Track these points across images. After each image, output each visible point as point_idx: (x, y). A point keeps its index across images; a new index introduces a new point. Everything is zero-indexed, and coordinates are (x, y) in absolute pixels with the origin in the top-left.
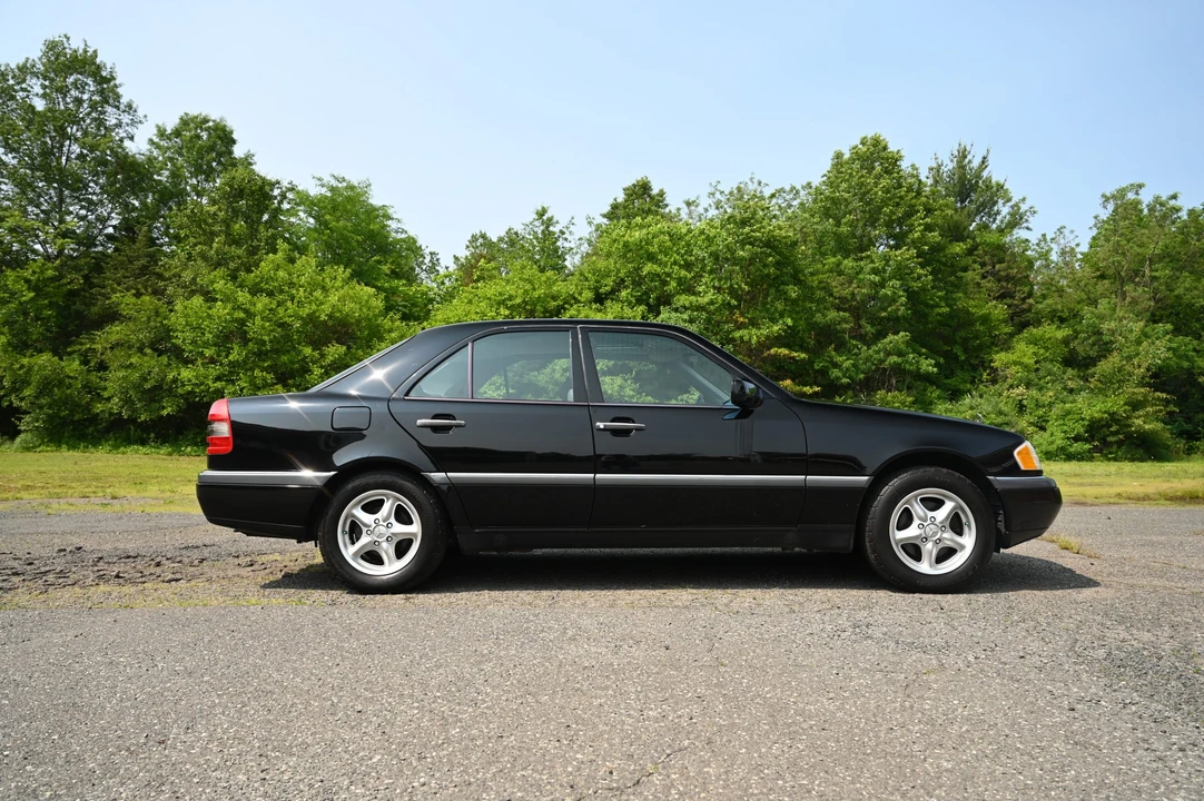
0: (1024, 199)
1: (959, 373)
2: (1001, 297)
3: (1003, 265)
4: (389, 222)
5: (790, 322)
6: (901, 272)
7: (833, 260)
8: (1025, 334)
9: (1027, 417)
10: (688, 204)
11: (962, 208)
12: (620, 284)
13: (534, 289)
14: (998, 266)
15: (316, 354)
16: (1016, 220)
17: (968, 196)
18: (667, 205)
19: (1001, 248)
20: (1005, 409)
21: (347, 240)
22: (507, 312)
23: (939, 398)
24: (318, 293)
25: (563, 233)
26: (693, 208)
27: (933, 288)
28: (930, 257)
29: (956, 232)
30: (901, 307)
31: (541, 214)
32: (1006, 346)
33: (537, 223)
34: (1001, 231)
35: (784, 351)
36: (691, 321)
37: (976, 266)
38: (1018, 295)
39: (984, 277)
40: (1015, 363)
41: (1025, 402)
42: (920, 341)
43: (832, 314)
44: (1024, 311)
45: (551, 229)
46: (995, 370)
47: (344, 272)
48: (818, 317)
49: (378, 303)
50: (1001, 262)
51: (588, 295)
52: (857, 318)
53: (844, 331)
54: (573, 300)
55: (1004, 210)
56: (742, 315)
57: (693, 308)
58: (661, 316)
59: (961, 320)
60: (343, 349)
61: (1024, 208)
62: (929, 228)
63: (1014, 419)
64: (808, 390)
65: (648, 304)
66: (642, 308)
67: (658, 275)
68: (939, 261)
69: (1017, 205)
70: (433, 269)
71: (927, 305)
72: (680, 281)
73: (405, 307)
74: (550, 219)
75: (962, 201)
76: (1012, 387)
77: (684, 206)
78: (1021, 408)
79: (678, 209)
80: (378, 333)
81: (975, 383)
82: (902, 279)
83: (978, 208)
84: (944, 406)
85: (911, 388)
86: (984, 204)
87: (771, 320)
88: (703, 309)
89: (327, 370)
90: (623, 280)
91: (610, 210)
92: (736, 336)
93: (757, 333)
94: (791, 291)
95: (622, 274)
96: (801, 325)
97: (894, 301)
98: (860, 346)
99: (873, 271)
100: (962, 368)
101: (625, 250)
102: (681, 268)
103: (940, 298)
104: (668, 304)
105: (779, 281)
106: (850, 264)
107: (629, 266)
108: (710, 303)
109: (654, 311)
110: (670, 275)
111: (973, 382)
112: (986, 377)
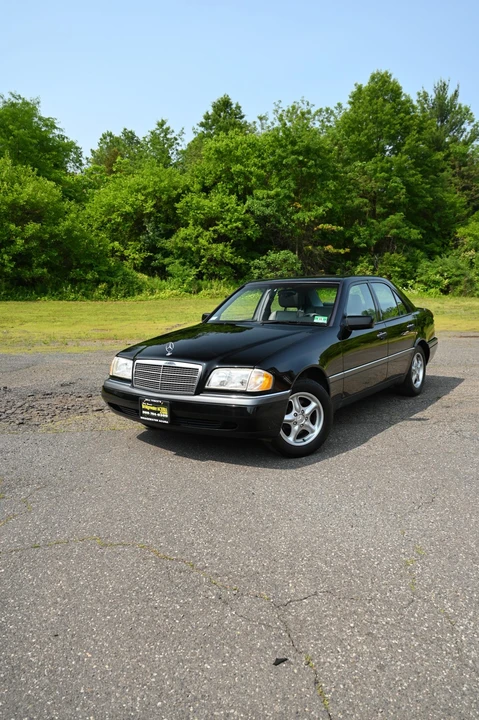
1: (435, 240)
2: (464, 189)
3: (467, 168)
4: (55, 131)
5: (330, 205)
6: (401, 171)
7: (360, 164)
8: (476, 215)
9: (475, 270)
10: (261, 119)
11: (441, 126)
12: (218, 179)
13: (161, 181)
14: (463, 168)
15: (19, 228)
16: (475, 134)
17: (446, 118)
18: (242, 117)
19: (465, 155)
20: (462, 265)
21: (25, 142)
22: (143, 198)
23: (422, 258)
24: (16, 186)
25: (176, 139)
26: (264, 121)
27: (422, 183)
28: (421, 161)
29: (437, 145)
30: (402, 195)
31: (161, 124)
32: (466, 224)
33: (158, 131)
34: (466, 143)
35: (327, 226)
36: (267, 206)
37: (449, 168)
38: (474, 188)
39: (454, 176)
40: (469, 235)
41: (474, 260)
42: (412, 219)
43: (358, 201)
44: (476, 199)
45: (168, 136)
46: (457, 239)
47: (33, 170)
48: (349, 203)
49: (58, 192)
50: (465, 165)
51: (197, 187)
52: (373, 201)
53: (365, 213)
54: (187, 189)
55: (468, 127)
56: (299, 201)
57: (269, 197)
58: (248, 203)
59: (439, 205)
60: (38, 226)
62: (418, 140)
63: (468, 272)
64: (342, 251)
65: (238, 195)
66: (234, 197)
67: (244, 173)
68: (427, 165)
71: (418, 196)
72: (259, 177)
73: (70, 192)
74: (168, 129)
75: (442, 121)
76: (466, 250)
77: (258, 122)
78: (471, 264)
79: (255, 122)
80: (61, 214)
81: (445, 247)
82: (401, 176)
83: (451, 126)
84: (425, 263)
85: (405, 251)
86: (455, 124)
87: (319, 205)
88: (273, 198)
89: (27, 241)
90: (220, 177)
91: (204, 121)
92: (295, 217)
93: (309, 214)
94: (332, 185)
95: (218, 173)
96: (338, 208)
97: (398, 192)
98: (374, 221)
99: (383, 170)
100: (437, 237)
101: (221, 155)
102: (258, 168)
103: (426, 190)
104: (251, 193)
105: (323, 177)
106: (370, 166)
107: (223, 166)
108: (277, 195)
109: (242, 199)
110: (251, 173)
111: (443, 246)
112: (451, 243)
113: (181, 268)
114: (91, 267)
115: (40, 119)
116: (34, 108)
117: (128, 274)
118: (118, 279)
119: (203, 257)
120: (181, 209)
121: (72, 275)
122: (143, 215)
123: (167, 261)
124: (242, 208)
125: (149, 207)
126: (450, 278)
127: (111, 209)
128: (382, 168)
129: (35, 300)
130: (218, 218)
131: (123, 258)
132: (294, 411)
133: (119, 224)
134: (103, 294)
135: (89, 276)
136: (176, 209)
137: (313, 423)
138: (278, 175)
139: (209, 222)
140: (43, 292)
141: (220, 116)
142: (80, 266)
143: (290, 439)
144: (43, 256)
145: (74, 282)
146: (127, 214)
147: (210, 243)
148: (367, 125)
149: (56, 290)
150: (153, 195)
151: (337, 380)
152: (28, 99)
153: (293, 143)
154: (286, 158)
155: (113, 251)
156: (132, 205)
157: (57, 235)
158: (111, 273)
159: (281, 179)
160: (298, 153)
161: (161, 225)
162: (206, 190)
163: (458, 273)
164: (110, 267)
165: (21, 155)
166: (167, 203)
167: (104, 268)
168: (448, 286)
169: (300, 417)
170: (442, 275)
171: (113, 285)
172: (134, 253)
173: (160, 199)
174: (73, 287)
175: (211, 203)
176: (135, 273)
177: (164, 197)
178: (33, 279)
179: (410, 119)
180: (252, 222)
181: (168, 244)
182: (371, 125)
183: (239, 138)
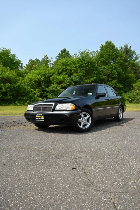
0: (138, 54)
2: (134, 73)
4: (15, 58)
5: (95, 78)
6: (116, 68)
7: (104, 66)
8: (138, 80)
9: (139, 96)
10: (75, 54)
11: (127, 56)
13: (46, 71)
14: (134, 67)
15: (4, 85)
16: (137, 58)
17: (128, 54)
18: (69, 54)
19: (134, 64)
20: (135, 94)
21: (6, 61)
22: (41, 76)
23: (123, 93)
24: (4, 73)
25: (50, 60)
27: (122, 71)
28: (121, 65)
29: (126, 61)
30: (116, 75)
31: (46, 56)
32: (135, 83)
33: (45, 58)
34: (134, 60)
36: (77, 78)
37: (130, 67)
38: (137, 73)
39: (131, 69)
40: (137, 86)
41: (138, 93)
42: (119, 82)
43: (104, 77)
44: (138, 76)
45: (48, 59)
46: (133, 87)
47: (9, 68)
48: (101, 77)
49: (16, 75)
50: (134, 66)
51: (56, 73)
52: (108, 77)
53: (106, 80)
54: (53, 74)
55: (134, 56)
56: (86, 77)
57: (77, 76)
59: (127, 78)
60: (9, 84)
61: (138, 56)
62: (120, 59)
63: (137, 96)
66: (67, 76)
67: (69, 69)
68: (123, 66)
69: (137, 56)
70: (22, 67)
71: (121, 75)
72: (74, 70)
73: (19, 75)
74: (48, 57)
75: (127, 55)
76: (136, 90)
77: (74, 56)
79: (73, 55)
80: (17, 81)
81: (130, 90)
82: (116, 70)
83: (130, 56)
84: (124, 94)
85: (118, 91)
86: (131, 55)
87: (92, 78)
88: (79, 76)
89: (6, 89)
90: (63, 70)
91: (58, 55)
92: (85, 81)
93: (89, 80)
94: (95, 72)
95: (63, 69)
96: (98, 79)
97: (115, 74)
98: (109, 82)
99: (110, 68)
100: (127, 87)
101: (63, 64)
102: (74, 68)
103: (123, 74)
104: (72, 75)
105: (93, 70)
106: (107, 67)
107: (64, 67)
108: (80, 75)
109: (69, 76)
110: (72, 69)
111: (129, 89)
112: (131, 89)
113: (51, 96)
114: (25, 96)
115: (11, 54)
116: (10, 52)
117: (36, 98)
118: (33, 99)
119: (58, 93)
120: (52, 79)
121: (19, 98)
122: (40, 81)
123: (47, 94)
124: (69, 79)
125: (42, 79)
126: (132, 98)
127: (31, 80)
128: (110, 67)
129: (8, 105)
130: (62, 82)
131: (35, 94)
132: (82, 118)
133: (33, 84)
134: (28, 104)
135: (24, 98)
136: (50, 79)
137: (88, 122)
138: (80, 69)
139: (60, 83)
140: (10, 103)
141: (63, 54)
142: (21, 96)
143: (81, 126)
144: (11, 93)
145: (19, 100)
146: (36, 81)
147: (60, 89)
148: (105, 56)
149: (14, 102)
150: (44, 75)
151: (95, 111)
152: (7, 49)
153: (85, 61)
154: (82, 65)
155: (32, 92)
156: (37, 79)
157: (15, 87)
158: (31, 97)
159: (81, 70)
160: (86, 63)
161: (46, 84)
162: (59, 74)
163: (134, 97)
164: (30, 96)
165: (5, 64)
166: (48, 78)
167: (29, 96)
168: (131, 101)
169: (84, 120)
170: (129, 97)
171: (31, 101)
172: (38, 92)
173: (45, 76)
174: (19, 102)
175: (61, 77)
176: (38, 98)
177: (47, 76)
178: (7, 99)
179: (118, 54)
180: (72, 83)
181: (48, 89)
182: (106, 56)
183: (69, 59)
